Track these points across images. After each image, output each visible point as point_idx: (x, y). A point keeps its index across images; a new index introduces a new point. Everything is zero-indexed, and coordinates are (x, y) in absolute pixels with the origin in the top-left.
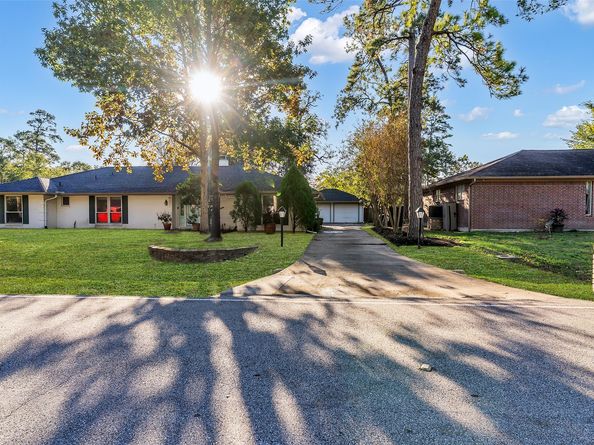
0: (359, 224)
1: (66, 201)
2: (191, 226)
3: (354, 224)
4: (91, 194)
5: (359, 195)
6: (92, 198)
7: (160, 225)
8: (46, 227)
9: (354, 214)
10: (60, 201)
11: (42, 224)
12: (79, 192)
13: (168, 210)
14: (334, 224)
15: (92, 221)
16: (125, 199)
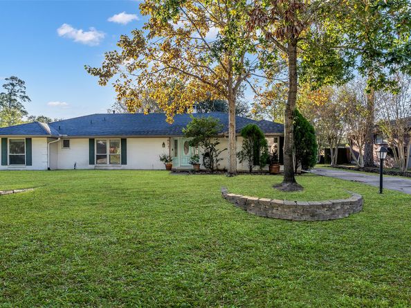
1: (66, 144)
2: (192, 167)
4: (92, 137)
6: (92, 141)
7: (162, 165)
8: (49, 169)
10: (61, 144)
11: (45, 166)
12: (79, 135)
13: (166, 151)
15: (91, 162)
16: (124, 141)
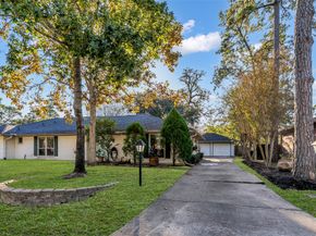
0: (231, 157)
1: (21, 141)
3: (227, 157)
4: (36, 135)
5: (231, 137)
6: (36, 138)
8: (5, 159)
9: (227, 150)
10: (17, 141)
11: (3, 156)
12: (28, 134)
14: (213, 157)
15: (35, 154)
16: (56, 138)
